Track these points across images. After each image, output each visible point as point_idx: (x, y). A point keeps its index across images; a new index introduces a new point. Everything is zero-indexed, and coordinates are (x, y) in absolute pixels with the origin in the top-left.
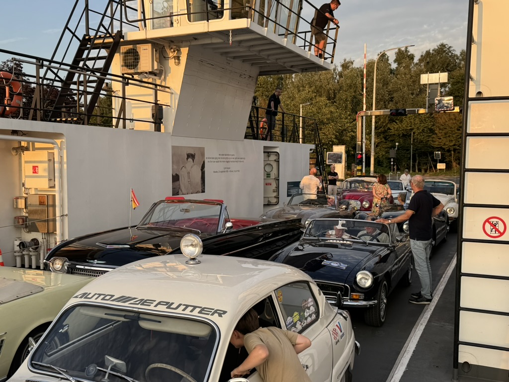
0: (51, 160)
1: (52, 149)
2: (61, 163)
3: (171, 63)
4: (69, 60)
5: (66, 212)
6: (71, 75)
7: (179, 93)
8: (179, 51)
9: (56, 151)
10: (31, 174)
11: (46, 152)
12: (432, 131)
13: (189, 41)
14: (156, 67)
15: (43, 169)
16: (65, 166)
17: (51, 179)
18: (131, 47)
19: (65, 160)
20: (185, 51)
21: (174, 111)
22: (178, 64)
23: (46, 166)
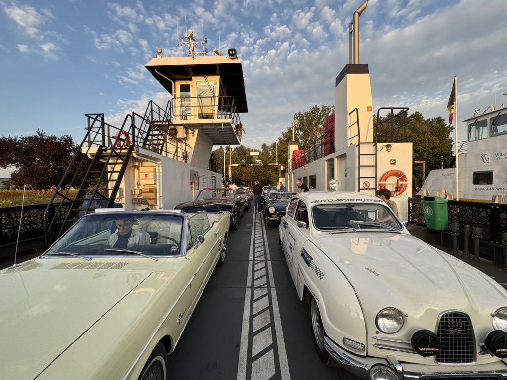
0: (155, 171)
1: (155, 166)
2: (159, 172)
3: (190, 135)
5: (162, 195)
7: (193, 147)
8: (193, 130)
9: (157, 167)
10: (144, 177)
11: (153, 168)
13: (199, 127)
14: (185, 136)
15: (151, 175)
16: (161, 174)
17: (155, 180)
18: (173, 127)
19: (161, 171)
20: (196, 131)
21: (191, 155)
22: (193, 136)
23: (153, 173)
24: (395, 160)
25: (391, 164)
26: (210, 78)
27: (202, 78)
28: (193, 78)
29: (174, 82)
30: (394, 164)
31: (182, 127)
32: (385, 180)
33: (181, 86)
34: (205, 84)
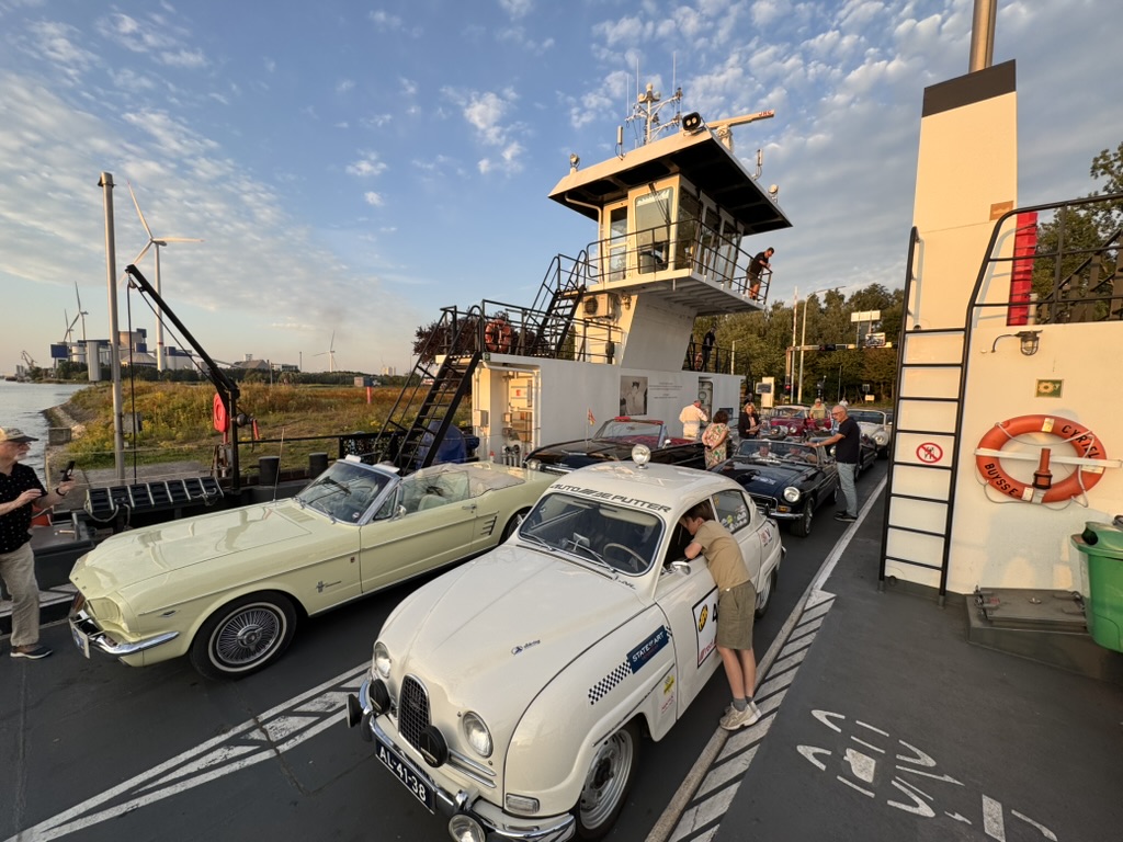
0: (530, 386)
1: (531, 377)
2: (537, 388)
3: (623, 308)
4: (545, 309)
5: (539, 426)
6: (545, 321)
7: (628, 332)
8: (630, 298)
9: (533, 379)
10: (515, 396)
11: (526, 380)
12: (861, 365)
13: (639, 290)
14: (610, 312)
15: (524, 391)
16: (540, 390)
17: (530, 400)
18: (592, 297)
19: (539, 385)
20: (634, 298)
21: (623, 347)
22: (629, 308)
23: (526, 390)
24: (1060, 382)
25: (1039, 394)
26: (659, 185)
27: (645, 189)
28: (630, 193)
29: (602, 209)
30: (1057, 393)
31: (606, 295)
32: (999, 447)
33: (613, 212)
34: (652, 199)
